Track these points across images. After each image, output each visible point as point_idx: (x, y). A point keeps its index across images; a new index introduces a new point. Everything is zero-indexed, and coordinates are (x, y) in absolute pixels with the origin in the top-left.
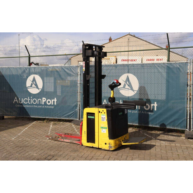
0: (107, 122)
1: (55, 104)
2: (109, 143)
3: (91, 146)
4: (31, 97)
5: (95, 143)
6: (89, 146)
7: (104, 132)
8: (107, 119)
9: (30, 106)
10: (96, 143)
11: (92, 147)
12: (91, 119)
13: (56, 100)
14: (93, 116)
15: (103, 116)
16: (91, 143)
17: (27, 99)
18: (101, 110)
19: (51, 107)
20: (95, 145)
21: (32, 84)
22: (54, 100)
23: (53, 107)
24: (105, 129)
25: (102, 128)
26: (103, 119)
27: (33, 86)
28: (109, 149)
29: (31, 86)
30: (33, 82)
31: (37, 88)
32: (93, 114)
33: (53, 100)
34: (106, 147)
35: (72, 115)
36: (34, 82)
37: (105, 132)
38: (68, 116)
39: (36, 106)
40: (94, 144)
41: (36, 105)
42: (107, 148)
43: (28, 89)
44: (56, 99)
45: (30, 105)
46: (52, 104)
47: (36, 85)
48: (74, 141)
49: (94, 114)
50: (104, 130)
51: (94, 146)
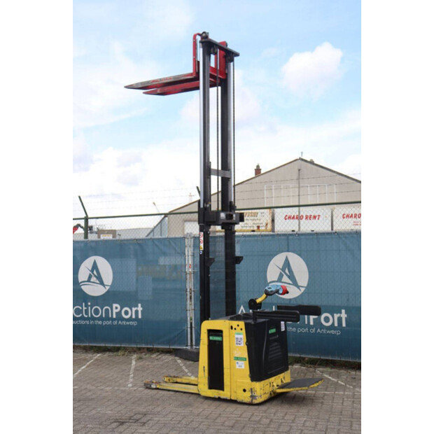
0: (246, 347)
1: (140, 317)
2: (251, 389)
3: (217, 397)
4: (89, 304)
5: (223, 389)
6: (213, 396)
7: (241, 366)
8: (245, 341)
9: (88, 322)
10: (225, 389)
11: (219, 399)
12: (215, 341)
13: (141, 309)
14: (219, 336)
15: (239, 336)
16: (216, 391)
17: (81, 308)
18: (235, 323)
19: (131, 323)
20: (225, 394)
21: (90, 277)
22: (136, 309)
23: (135, 323)
24: (244, 362)
25: (237, 359)
26: (238, 342)
27: (93, 279)
28: (252, 400)
29: (89, 280)
30: (92, 271)
31: (102, 283)
32: (219, 333)
33: (134, 309)
35: (176, 339)
36: (95, 272)
37: (243, 367)
38: (168, 341)
39: (100, 323)
40: (221, 392)
41: (101, 319)
42: (248, 400)
43: (82, 287)
44: (142, 306)
45: (88, 319)
46: (134, 317)
47: (99, 278)
49: (221, 332)
50: (240, 362)
51: (222, 397)
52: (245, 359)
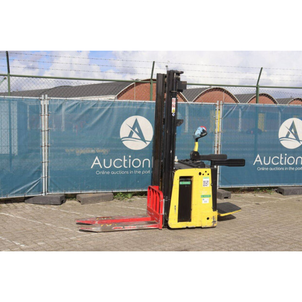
0: (211, 187)
2: (214, 217)
3: (185, 227)
5: (190, 221)
6: (182, 227)
7: (206, 202)
8: (211, 182)
11: (187, 228)
12: (184, 185)
14: (188, 181)
15: (206, 180)
16: (185, 223)
18: (202, 170)
20: (193, 223)
24: (208, 198)
25: (203, 196)
26: (205, 183)
32: (189, 178)
34: (209, 223)
35: (31, 188)
37: (208, 202)
38: (23, 191)
40: (188, 223)
42: (210, 225)
48: (143, 226)
49: (191, 177)
50: (206, 199)
51: (189, 226)
52: (209, 196)
